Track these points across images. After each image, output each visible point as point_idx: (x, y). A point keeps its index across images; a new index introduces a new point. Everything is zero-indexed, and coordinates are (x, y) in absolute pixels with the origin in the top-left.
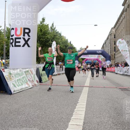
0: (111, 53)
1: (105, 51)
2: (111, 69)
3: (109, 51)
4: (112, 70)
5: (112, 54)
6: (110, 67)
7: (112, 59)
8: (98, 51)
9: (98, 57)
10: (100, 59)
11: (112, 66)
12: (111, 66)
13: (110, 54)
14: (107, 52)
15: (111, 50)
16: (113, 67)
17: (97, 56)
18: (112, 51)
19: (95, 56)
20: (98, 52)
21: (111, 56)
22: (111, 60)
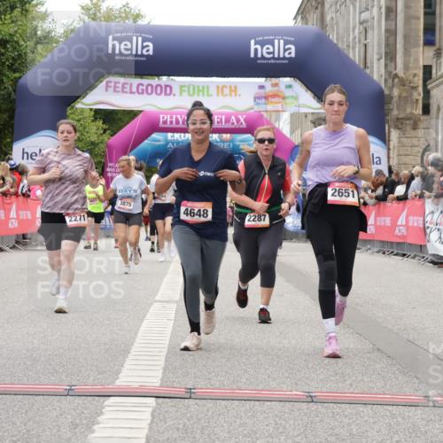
0: (390, 55)
1: (333, 37)
2: (387, 221)
3: (376, 39)
4: (401, 231)
5: (400, 71)
6: (382, 199)
7: (399, 123)
8: (266, 36)
9: (257, 98)
10: (285, 116)
11: (400, 190)
12: (390, 186)
13: (377, 72)
14: (355, 55)
15: (391, 33)
16: (403, 198)
17: (256, 90)
18: (406, 37)
19: (234, 90)
20: (264, 51)
21: (396, 92)
22: (394, 135)
